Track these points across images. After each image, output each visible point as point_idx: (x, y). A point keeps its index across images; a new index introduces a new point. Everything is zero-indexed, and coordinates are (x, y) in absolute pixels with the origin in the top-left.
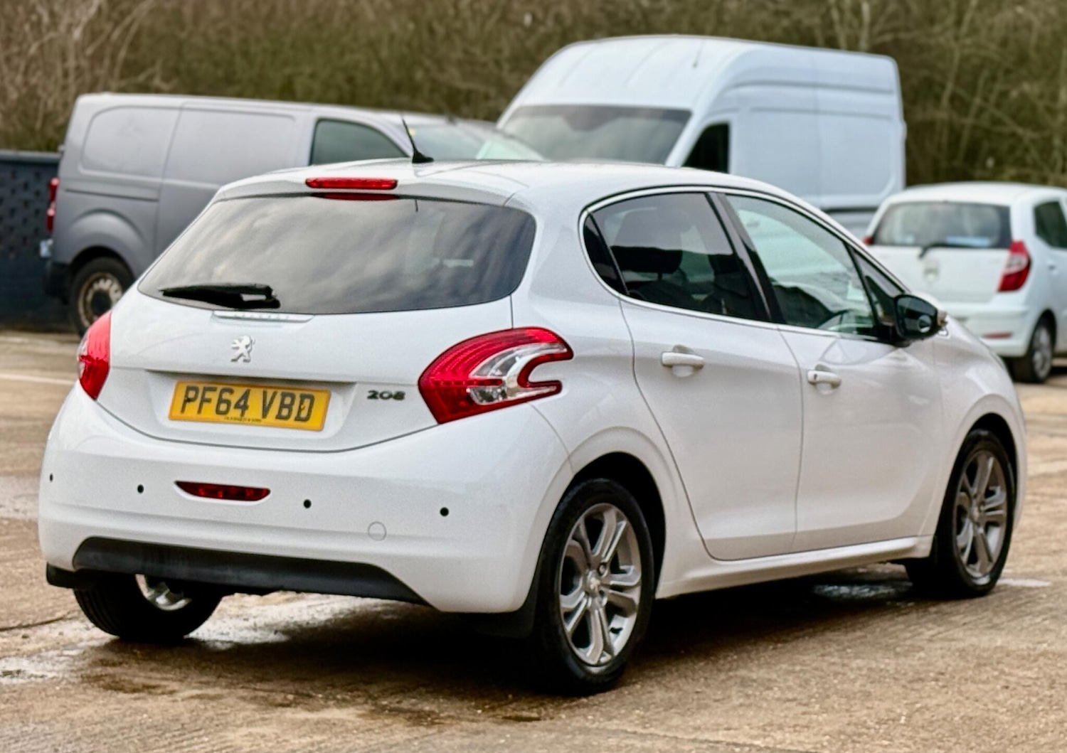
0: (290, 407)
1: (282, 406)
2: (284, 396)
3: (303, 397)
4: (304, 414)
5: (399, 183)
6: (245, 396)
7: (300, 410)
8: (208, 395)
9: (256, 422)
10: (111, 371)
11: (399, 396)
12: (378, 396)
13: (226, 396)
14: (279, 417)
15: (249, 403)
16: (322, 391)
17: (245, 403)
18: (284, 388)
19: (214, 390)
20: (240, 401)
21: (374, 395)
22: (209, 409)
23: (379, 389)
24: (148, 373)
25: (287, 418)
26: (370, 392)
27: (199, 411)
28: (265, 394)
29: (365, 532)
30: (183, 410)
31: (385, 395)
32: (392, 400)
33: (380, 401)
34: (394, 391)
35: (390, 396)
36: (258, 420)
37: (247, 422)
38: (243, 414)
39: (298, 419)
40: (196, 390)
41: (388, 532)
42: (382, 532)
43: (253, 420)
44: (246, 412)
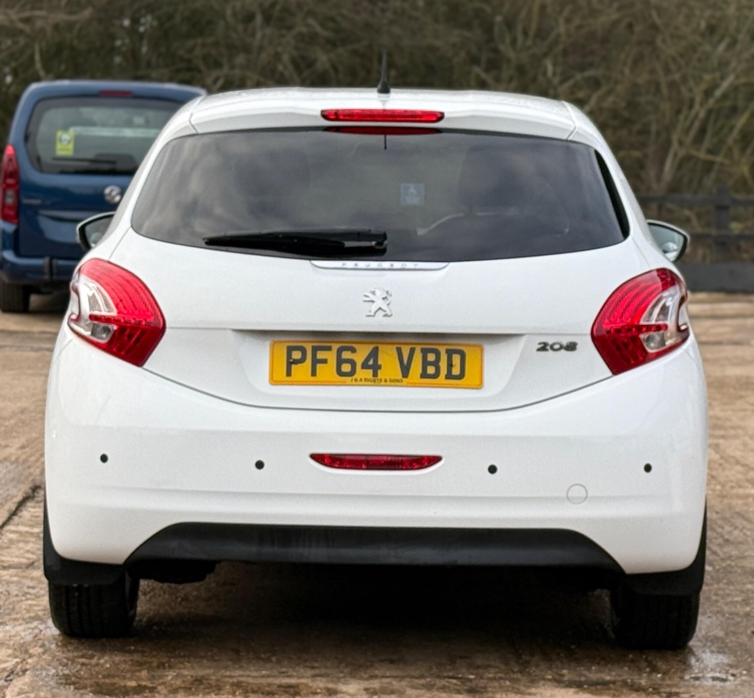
0: (436, 364)
1: (425, 363)
2: (425, 352)
3: (450, 353)
4: (456, 371)
5: (446, 115)
6: (374, 354)
7: (450, 366)
8: (321, 355)
9: (394, 382)
10: (168, 331)
11: (572, 347)
12: (548, 347)
13: (346, 355)
14: (424, 375)
15: (380, 362)
16: (475, 346)
17: (376, 361)
18: (424, 344)
19: (329, 349)
20: (367, 360)
21: (544, 347)
22: (328, 370)
23: (550, 341)
24: (235, 334)
25: (436, 375)
26: (540, 344)
27: (314, 373)
28: (399, 352)
29: (565, 495)
30: (289, 374)
31: (557, 347)
32: (563, 351)
33: (550, 352)
34: (565, 341)
35: (561, 347)
36: (398, 381)
37: (383, 383)
38: (375, 374)
39: (449, 376)
40: (303, 350)
41: (590, 494)
42: (584, 495)
43: (391, 381)
44: (379, 371)
